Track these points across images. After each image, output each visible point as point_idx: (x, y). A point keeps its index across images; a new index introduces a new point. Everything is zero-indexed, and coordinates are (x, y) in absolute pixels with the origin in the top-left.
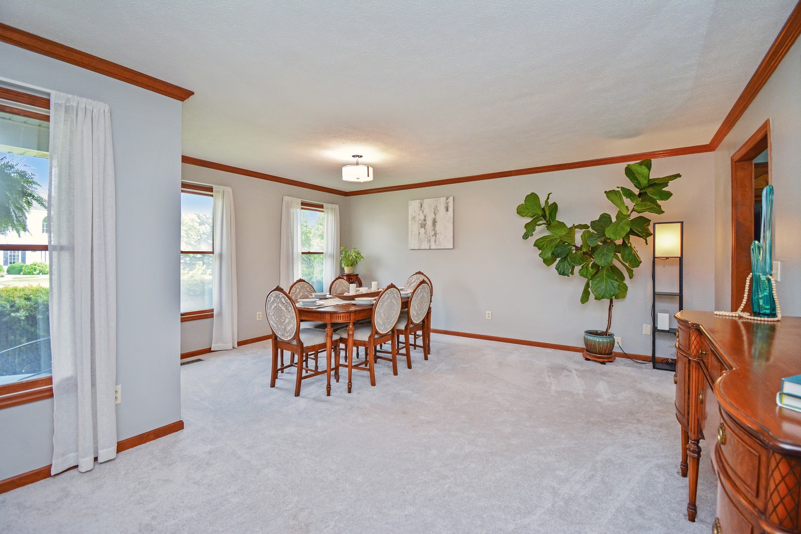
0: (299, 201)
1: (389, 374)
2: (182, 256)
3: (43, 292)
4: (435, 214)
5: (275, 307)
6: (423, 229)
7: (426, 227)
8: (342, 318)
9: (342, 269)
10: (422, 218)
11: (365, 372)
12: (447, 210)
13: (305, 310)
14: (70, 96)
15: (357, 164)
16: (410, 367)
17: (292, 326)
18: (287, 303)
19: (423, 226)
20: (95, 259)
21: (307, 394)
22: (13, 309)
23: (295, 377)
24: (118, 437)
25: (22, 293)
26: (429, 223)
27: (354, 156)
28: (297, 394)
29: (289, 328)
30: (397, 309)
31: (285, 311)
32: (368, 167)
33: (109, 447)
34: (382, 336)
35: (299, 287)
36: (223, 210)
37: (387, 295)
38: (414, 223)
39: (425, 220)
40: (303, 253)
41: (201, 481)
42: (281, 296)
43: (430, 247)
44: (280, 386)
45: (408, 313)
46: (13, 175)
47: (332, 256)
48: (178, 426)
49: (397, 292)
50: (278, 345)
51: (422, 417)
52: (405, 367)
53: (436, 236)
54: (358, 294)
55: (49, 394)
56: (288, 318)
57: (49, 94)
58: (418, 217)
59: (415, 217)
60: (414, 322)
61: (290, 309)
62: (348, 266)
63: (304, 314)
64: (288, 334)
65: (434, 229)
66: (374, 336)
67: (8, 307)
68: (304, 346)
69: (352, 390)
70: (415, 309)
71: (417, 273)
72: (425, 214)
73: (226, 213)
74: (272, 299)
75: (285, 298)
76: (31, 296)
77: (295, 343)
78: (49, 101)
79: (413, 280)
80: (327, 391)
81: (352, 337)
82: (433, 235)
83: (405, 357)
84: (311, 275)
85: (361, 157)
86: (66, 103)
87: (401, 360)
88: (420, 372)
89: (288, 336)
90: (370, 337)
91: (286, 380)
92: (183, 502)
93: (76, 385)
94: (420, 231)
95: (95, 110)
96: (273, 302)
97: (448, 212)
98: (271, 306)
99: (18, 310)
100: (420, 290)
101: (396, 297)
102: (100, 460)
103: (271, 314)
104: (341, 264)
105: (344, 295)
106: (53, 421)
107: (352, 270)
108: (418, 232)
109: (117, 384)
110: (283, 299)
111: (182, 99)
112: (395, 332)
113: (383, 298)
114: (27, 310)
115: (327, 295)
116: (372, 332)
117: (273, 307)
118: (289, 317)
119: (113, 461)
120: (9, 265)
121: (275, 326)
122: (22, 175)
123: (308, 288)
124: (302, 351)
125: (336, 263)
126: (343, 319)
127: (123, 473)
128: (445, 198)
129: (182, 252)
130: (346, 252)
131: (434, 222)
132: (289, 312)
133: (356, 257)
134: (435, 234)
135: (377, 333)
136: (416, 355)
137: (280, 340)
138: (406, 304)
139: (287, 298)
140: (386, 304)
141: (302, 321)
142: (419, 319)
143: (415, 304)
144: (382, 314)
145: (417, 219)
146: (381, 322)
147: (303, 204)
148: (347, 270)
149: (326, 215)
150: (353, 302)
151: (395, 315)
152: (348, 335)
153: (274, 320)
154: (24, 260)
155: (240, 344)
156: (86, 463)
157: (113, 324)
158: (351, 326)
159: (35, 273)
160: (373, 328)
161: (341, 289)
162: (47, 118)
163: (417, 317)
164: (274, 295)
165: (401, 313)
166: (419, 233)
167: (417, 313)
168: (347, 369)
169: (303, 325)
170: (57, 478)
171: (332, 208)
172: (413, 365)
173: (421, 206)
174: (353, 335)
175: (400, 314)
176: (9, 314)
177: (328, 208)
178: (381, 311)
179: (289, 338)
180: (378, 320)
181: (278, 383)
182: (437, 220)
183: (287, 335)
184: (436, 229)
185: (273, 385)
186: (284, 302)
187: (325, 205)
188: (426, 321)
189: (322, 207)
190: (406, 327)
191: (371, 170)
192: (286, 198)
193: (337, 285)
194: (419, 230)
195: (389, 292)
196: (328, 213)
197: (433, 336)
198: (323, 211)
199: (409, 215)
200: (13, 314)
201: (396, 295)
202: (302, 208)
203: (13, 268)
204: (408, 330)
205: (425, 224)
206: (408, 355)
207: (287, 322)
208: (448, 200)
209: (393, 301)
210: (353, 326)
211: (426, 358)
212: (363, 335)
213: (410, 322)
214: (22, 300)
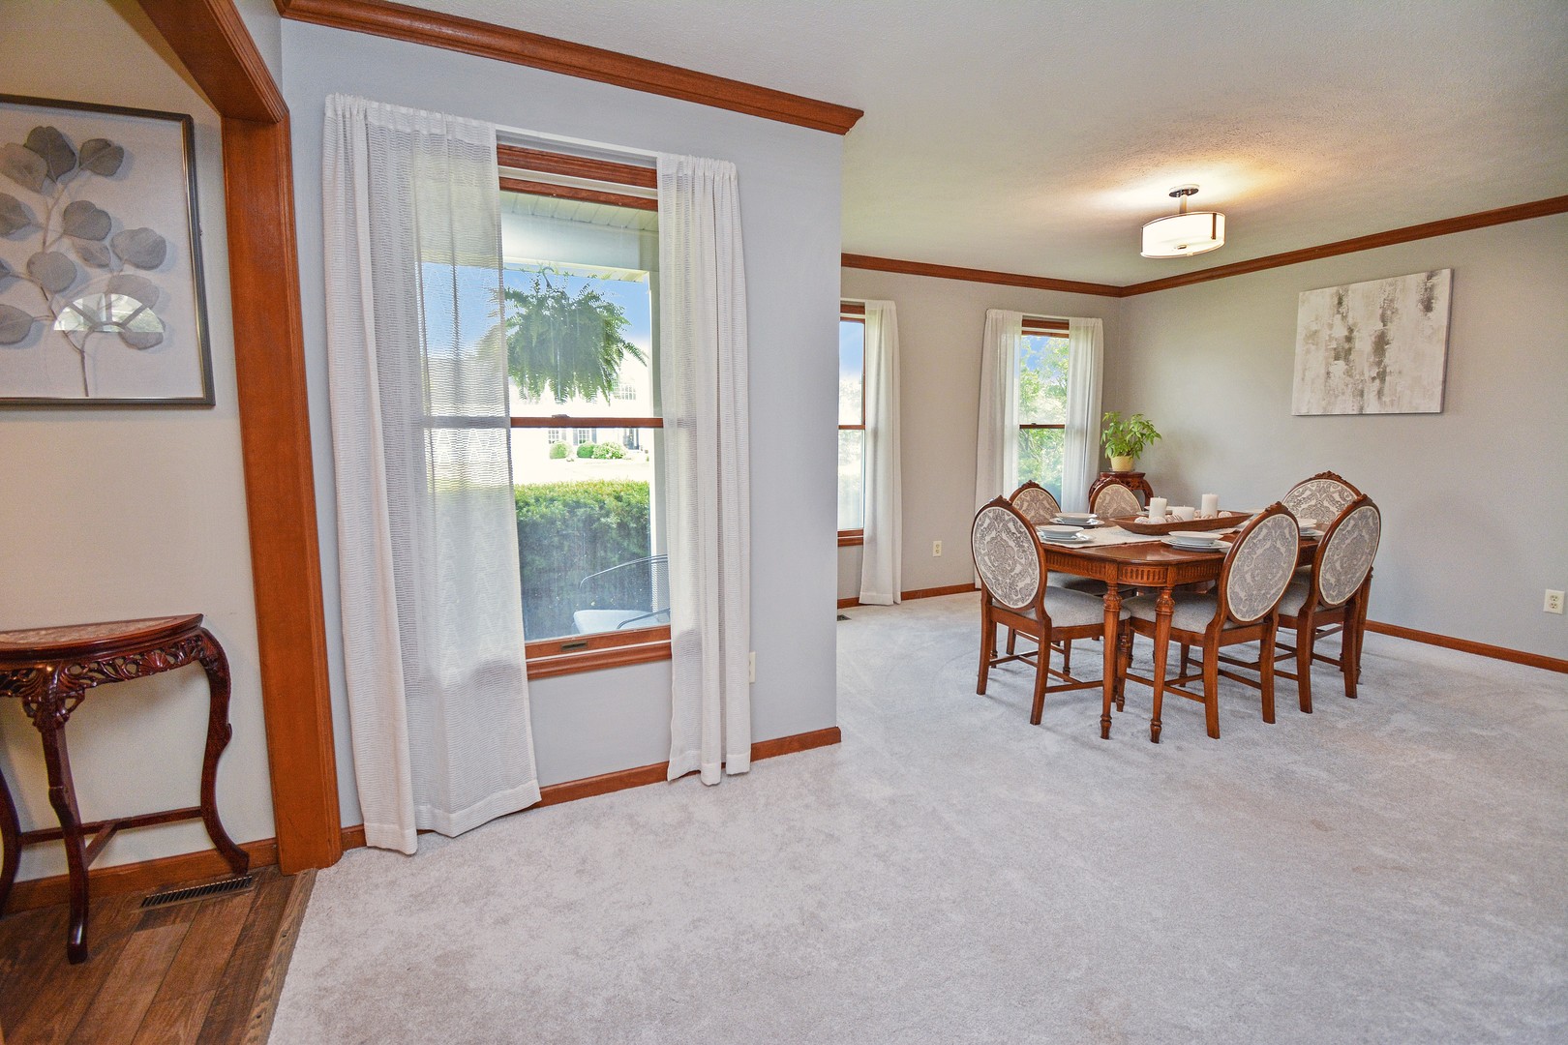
0: (1019, 317)
1: (1251, 716)
2: (841, 432)
3: (636, 488)
4: (1384, 320)
5: (993, 539)
6: (1341, 363)
7: (1351, 357)
8: (1145, 577)
9: (1104, 463)
10: (1341, 332)
11: (1196, 703)
12: (1428, 307)
13: (1054, 549)
14: (682, 158)
15: (1183, 211)
16: (1306, 707)
17: (1028, 580)
18: (1020, 532)
19: (1343, 353)
20: (723, 442)
21: (1057, 725)
22: (603, 512)
23: (1030, 685)
24: (752, 736)
25: (609, 490)
26: (1364, 344)
27: (1173, 195)
28: (1036, 719)
29: (1021, 585)
30: (1285, 566)
31: (1016, 549)
32: (1215, 215)
33: (740, 753)
34: (1242, 626)
35: (1028, 498)
36: (880, 347)
37: (1265, 531)
38: (1313, 348)
39: (1349, 339)
40: (1022, 427)
41: (887, 854)
42: (1007, 518)
43: (1362, 408)
44: (995, 695)
45: (1312, 577)
46: (598, 310)
47: (1082, 433)
48: (832, 736)
49: (1290, 525)
50: (992, 613)
51: (1378, 851)
52: (1293, 706)
53: (1383, 380)
54: (1170, 521)
55: (665, 653)
56: (1021, 564)
57: (654, 161)
58: (1329, 332)
59: (1316, 332)
60: (1328, 601)
61: (1026, 545)
62: (1120, 454)
63: (1053, 557)
64: (1019, 596)
65: (1379, 363)
66: (1222, 625)
67: (597, 509)
68: (1054, 625)
69: (1161, 738)
70: (1334, 569)
71: (1319, 477)
72: (1350, 321)
73: (886, 352)
74: (987, 521)
75: (1015, 523)
76: (622, 493)
77: (1033, 615)
78: (654, 172)
79: (1308, 493)
80: (1103, 727)
81: (1167, 621)
82: (1374, 379)
83: (1295, 684)
84: (1034, 472)
85: (1194, 191)
86: (677, 172)
87: (1282, 690)
88: (1340, 725)
89: (1017, 601)
90: (1210, 626)
91: (1005, 684)
92: (863, 889)
93: (700, 644)
94: (1331, 369)
95: (717, 178)
96: (989, 528)
97: (1430, 314)
98: (983, 536)
99: (607, 515)
100: (1352, 522)
101: (1288, 536)
102: (730, 770)
103: (983, 552)
104: (1102, 449)
105: (1136, 521)
106: (671, 697)
107: (1130, 464)
108: (1323, 371)
109: (750, 651)
110: (1011, 525)
111: (842, 130)
112: (1270, 621)
113: (1253, 538)
114: (618, 515)
115: (1090, 521)
116: (1218, 614)
117: (988, 538)
118: (1023, 561)
119: (745, 776)
120: (579, 445)
121: (991, 576)
122: (609, 308)
123: (1045, 502)
124: (1052, 636)
125: (1091, 448)
126: (1148, 579)
127: (762, 801)
128: (1423, 276)
129: (841, 427)
130: (1117, 424)
131: (1381, 343)
132: (1024, 551)
133: (1142, 435)
134: (1382, 376)
135: (1230, 618)
136: (1325, 681)
137: (998, 605)
138: (1310, 553)
139: (1020, 523)
140: (1259, 551)
141: (1049, 571)
142: (1340, 594)
143: (1336, 557)
144: (1248, 577)
145: (1325, 334)
146: (1242, 595)
147: (1026, 322)
148: (1117, 464)
149: (1073, 343)
150: (1165, 539)
151: (1280, 580)
152: (1158, 615)
153: (990, 564)
154: (595, 439)
155: (907, 596)
156: (711, 772)
157: (746, 551)
158: (1166, 597)
159: (607, 456)
160: (1220, 606)
161: (1115, 506)
162: (652, 205)
163: (1333, 588)
164: (991, 515)
165: (1297, 574)
166: (1328, 373)
167: (1338, 580)
168: (1149, 691)
169: (1053, 580)
170: (676, 784)
171: (1087, 327)
172: (1315, 705)
173: (1340, 303)
174: (1171, 616)
175: (1291, 579)
176: (599, 519)
177: (1078, 328)
178: (1246, 568)
179: (1021, 605)
180: (1237, 589)
181: (992, 688)
182: (1390, 336)
183: (1015, 598)
184: (1386, 361)
185: (981, 690)
186: (1014, 530)
187: (1072, 321)
188: (1358, 601)
189: (1065, 325)
190: (1303, 612)
191: (1221, 220)
192: (993, 314)
193: (1108, 498)
194: (1328, 365)
195: (1269, 524)
196: (1077, 339)
197: (1370, 639)
198: (1067, 336)
199: (1299, 330)
200: (603, 520)
201: (1287, 531)
202: (1024, 333)
203: (584, 449)
204: (1310, 618)
205: (1350, 349)
206: (1303, 678)
207: (1017, 571)
208: (1434, 280)
209: (1278, 545)
210: (1171, 596)
211: (1351, 693)
212: (1193, 620)
213: (1316, 601)
214: (612, 499)
